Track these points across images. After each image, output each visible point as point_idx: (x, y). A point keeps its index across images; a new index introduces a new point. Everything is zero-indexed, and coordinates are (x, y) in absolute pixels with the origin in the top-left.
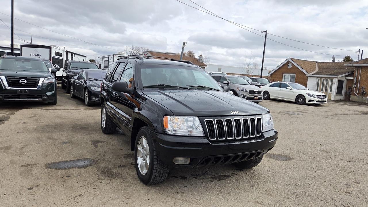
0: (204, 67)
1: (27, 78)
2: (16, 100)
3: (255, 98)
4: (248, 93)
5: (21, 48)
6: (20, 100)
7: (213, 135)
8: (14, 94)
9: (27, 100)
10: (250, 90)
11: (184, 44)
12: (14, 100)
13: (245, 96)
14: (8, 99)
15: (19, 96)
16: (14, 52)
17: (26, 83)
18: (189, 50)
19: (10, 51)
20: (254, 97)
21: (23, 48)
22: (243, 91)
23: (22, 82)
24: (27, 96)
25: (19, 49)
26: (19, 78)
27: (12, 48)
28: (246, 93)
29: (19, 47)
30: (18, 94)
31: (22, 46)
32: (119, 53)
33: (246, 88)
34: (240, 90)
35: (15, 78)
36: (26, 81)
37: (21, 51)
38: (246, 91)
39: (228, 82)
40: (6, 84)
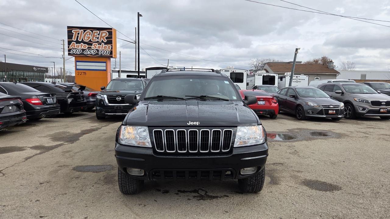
0: (336, 75)
1: (122, 96)
2: (114, 115)
3: (382, 110)
4: (371, 104)
5: (146, 71)
6: (117, 114)
7: (160, 146)
8: (113, 109)
9: (121, 114)
10: (372, 100)
11: (297, 50)
12: (113, 114)
13: (366, 109)
14: (109, 114)
15: (116, 111)
16: (140, 74)
17: (121, 100)
18: (323, 56)
19: (137, 74)
20: (380, 110)
21: (147, 71)
22: (362, 101)
23: (118, 99)
24: (122, 111)
25: (145, 72)
26: (116, 96)
27: (139, 72)
28: (367, 105)
29: (145, 71)
30: (115, 109)
31: (147, 69)
32: (227, 68)
33: (366, 98)
34: (358, 100)
35: (114, 96)
36: (121, 99)
37: (146, 73)
38: (367, 102)
39: (342, 91)
40: (107, 101)
